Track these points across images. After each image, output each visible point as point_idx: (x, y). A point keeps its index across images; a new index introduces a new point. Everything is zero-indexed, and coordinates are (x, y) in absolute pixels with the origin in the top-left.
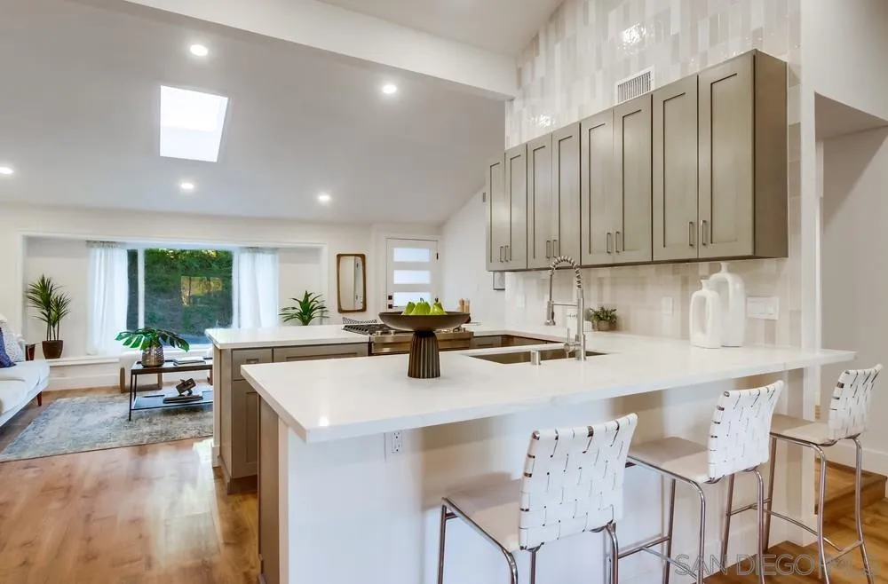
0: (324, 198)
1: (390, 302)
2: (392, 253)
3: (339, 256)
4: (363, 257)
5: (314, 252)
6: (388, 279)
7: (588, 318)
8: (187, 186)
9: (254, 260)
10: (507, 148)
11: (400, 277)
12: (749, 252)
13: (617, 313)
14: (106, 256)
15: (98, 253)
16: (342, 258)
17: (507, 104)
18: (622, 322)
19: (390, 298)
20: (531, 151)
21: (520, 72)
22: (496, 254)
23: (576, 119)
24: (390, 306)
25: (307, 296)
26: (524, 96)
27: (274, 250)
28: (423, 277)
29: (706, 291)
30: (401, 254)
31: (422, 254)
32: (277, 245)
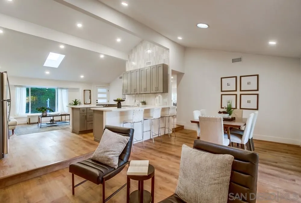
0: (82, 77)
1: (97, 102)
2: (97, 90)
3: (84, 90)
4: (90, 91)
5: (77, 89)
6: (97, 96)
7: (141, 103)
8: (47, 73)
9: (61, 91)
10: (126, 71)
11: (99, 96)
12: (162, 92)
13: (146, 102)
14: (20, 89)
15: (18, 88)
16: (85, 91)
17: (126, 61)
18: (147, 103)
19: (97, 101)
20: (131, 72)
21: (129, 56)
22: (124, 91)
23: (139, 68)
24: (97, 103)
25: (76, 100)
26: (130, 61)
27: (67, 89)
28: (105, 96)
29: (157, 98)
30: (100, 90)
31: (104, 90)
32: (67, 87)
